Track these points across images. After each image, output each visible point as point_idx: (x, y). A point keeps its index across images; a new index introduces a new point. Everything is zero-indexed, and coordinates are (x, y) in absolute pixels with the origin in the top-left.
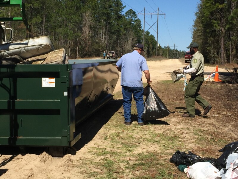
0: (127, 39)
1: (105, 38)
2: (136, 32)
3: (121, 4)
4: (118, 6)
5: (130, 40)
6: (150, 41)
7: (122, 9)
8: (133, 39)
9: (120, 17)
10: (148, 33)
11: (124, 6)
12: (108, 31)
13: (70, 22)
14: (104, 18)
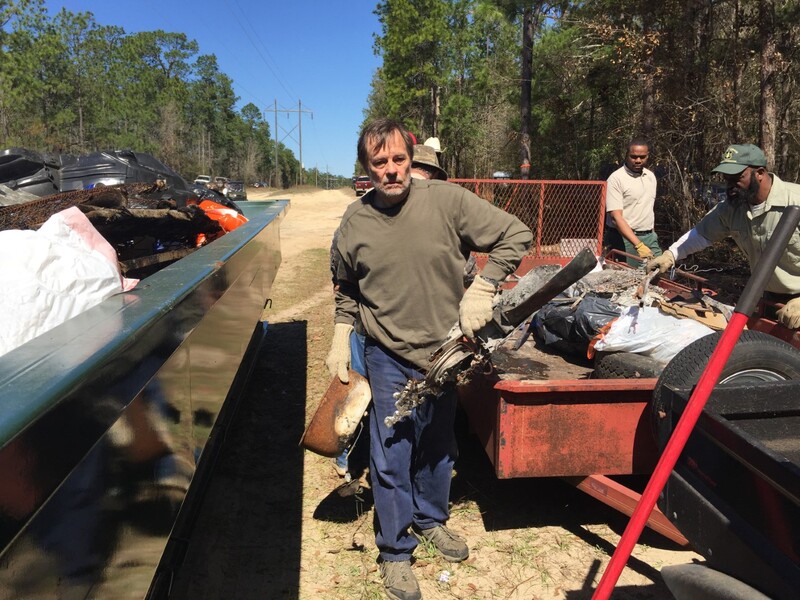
0: (245, 156)
1: (207, 155)
2: (262, 143)
3: (232, 93)
4: (226, 97)
5: (252, 157)
6: (285, 159)
7: (233, 101)
8: (256, 156)
9: (231, 116)
10: (281, 146)
11: (237, 96)
12: (212, 142)
13: (136, 122)
14: (204, 117)
